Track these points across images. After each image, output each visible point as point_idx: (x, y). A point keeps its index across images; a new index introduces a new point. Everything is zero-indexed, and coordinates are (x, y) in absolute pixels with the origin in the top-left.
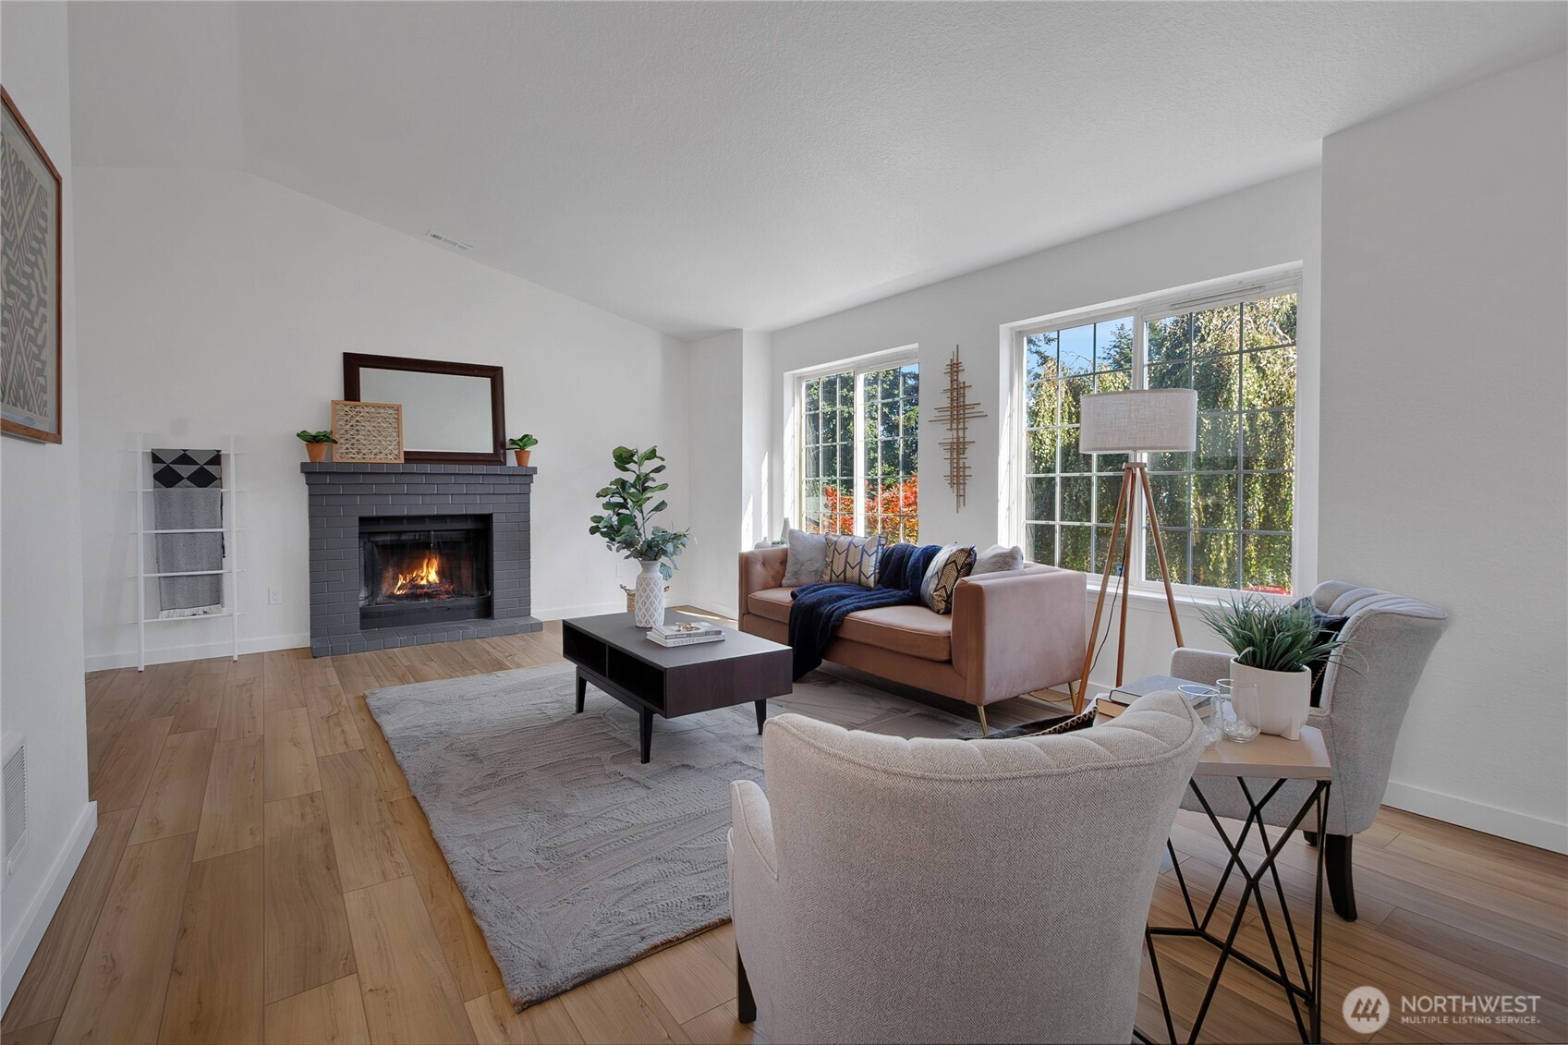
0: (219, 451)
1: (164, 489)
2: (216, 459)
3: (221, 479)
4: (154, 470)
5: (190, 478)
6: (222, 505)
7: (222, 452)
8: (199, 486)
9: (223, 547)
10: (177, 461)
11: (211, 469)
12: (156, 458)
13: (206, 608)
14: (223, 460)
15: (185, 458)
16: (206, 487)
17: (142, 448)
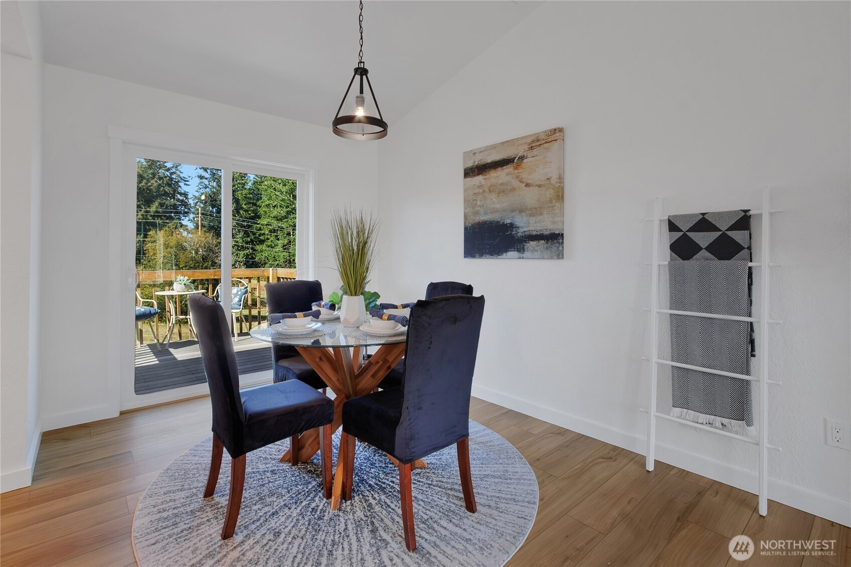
0: (746, 211)
1: (680, 261)
2: (744, 221)
3: (749, 248)
4: (671, 238)
5: (710, 248)
6: (750, 285)
7: (751, 213)
8: (720, 258)
9: (752, 342)
10: (693, 229)
11: (738, 236)
12: (673, 227)
13: (725, 421)
14: (753, 223)
15: (704, 224)
16: (729, 259)
17: (660, 215)
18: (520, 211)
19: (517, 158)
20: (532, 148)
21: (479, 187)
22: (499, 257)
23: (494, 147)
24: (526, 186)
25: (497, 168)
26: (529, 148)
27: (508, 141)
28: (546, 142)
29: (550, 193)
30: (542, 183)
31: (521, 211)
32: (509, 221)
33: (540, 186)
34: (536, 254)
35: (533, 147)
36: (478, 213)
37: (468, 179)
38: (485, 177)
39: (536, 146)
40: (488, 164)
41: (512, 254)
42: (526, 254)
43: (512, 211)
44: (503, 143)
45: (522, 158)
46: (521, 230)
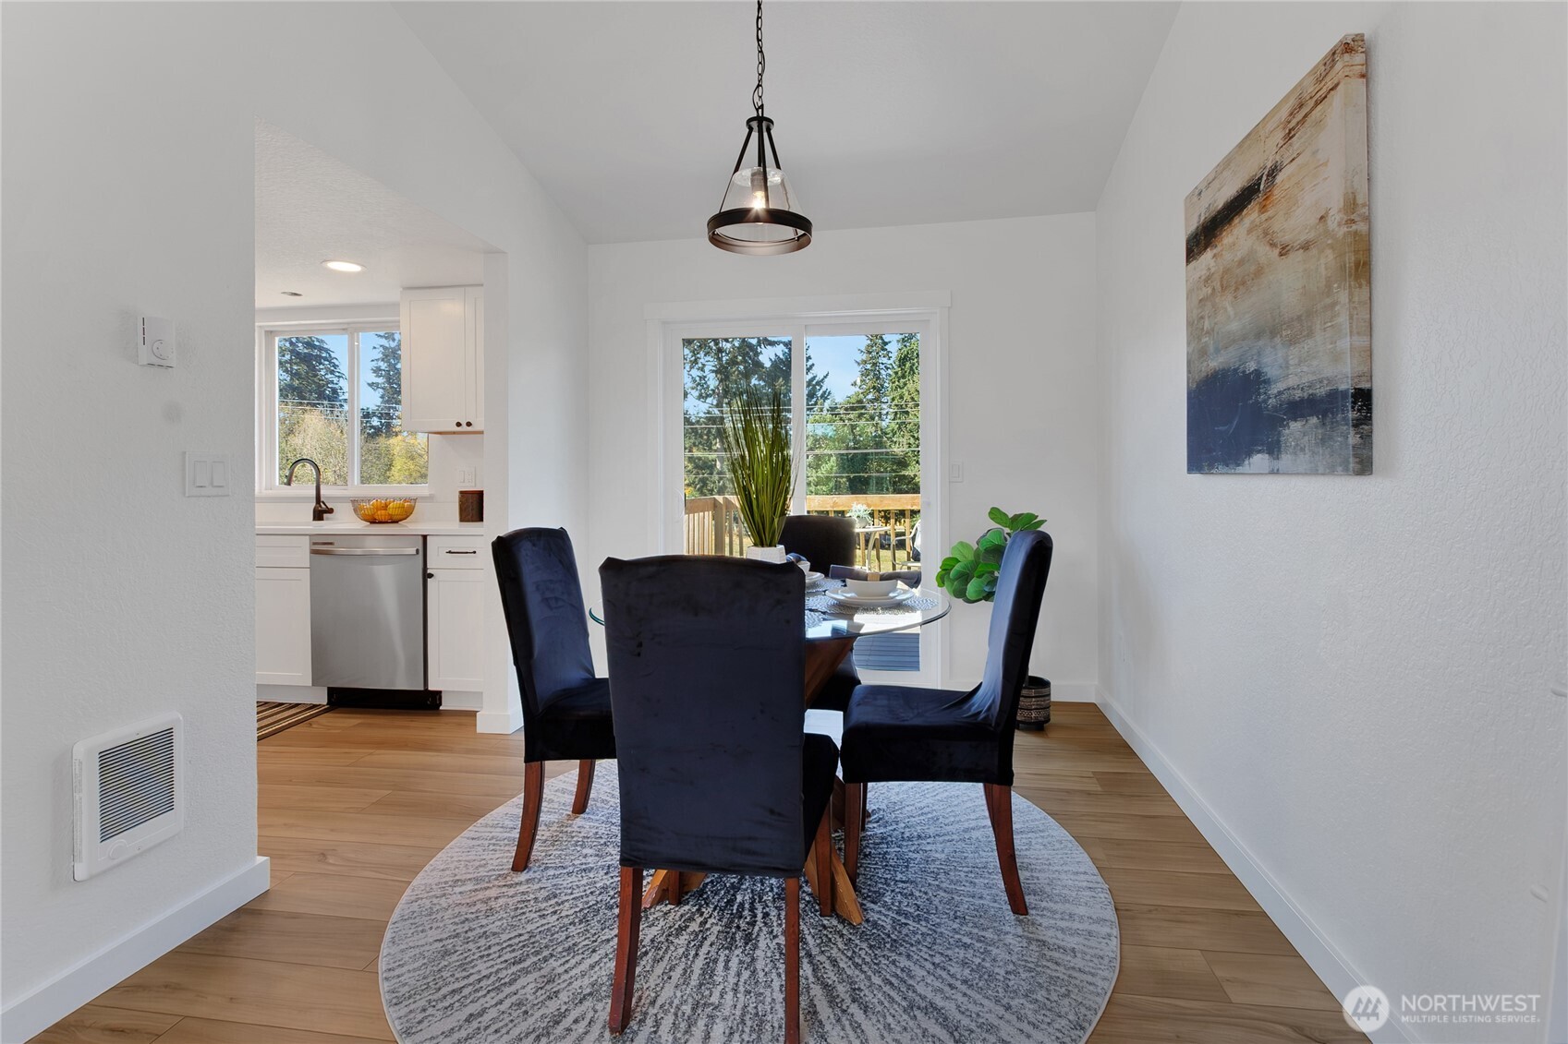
18: (1271, 333)
19: (1264, 178)
20: (1289, 136)
21: (1208, 279)
22: (1240, 469)
23: (1227, 163)
24: (1281, 255)
25: (1232, 219)
26: (1284, 138)
27: (1249, 134)
28: (1317, 104)
29: (1325, 262)
30: (1311, 236)
31: (1274, 332)
32: (1252, 366)
33: (1306, 247)
34: (1304, 459)
35: (1293, 129)
36: (1206, 354)
37: (1193, 264)
38: (1215, 251)
39: (1298, 123)
40: (1219, 212)
41: (1259, 460)
42: (1286, 460)
43: (1258, 336)
44: (1240, 145)
45: (1273, 172)
46: (1274, 390)
